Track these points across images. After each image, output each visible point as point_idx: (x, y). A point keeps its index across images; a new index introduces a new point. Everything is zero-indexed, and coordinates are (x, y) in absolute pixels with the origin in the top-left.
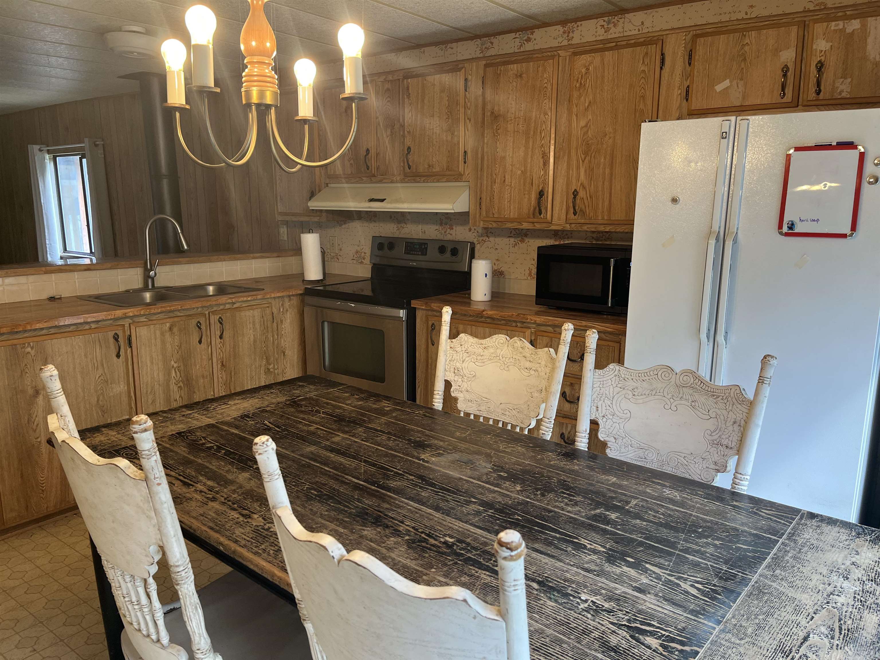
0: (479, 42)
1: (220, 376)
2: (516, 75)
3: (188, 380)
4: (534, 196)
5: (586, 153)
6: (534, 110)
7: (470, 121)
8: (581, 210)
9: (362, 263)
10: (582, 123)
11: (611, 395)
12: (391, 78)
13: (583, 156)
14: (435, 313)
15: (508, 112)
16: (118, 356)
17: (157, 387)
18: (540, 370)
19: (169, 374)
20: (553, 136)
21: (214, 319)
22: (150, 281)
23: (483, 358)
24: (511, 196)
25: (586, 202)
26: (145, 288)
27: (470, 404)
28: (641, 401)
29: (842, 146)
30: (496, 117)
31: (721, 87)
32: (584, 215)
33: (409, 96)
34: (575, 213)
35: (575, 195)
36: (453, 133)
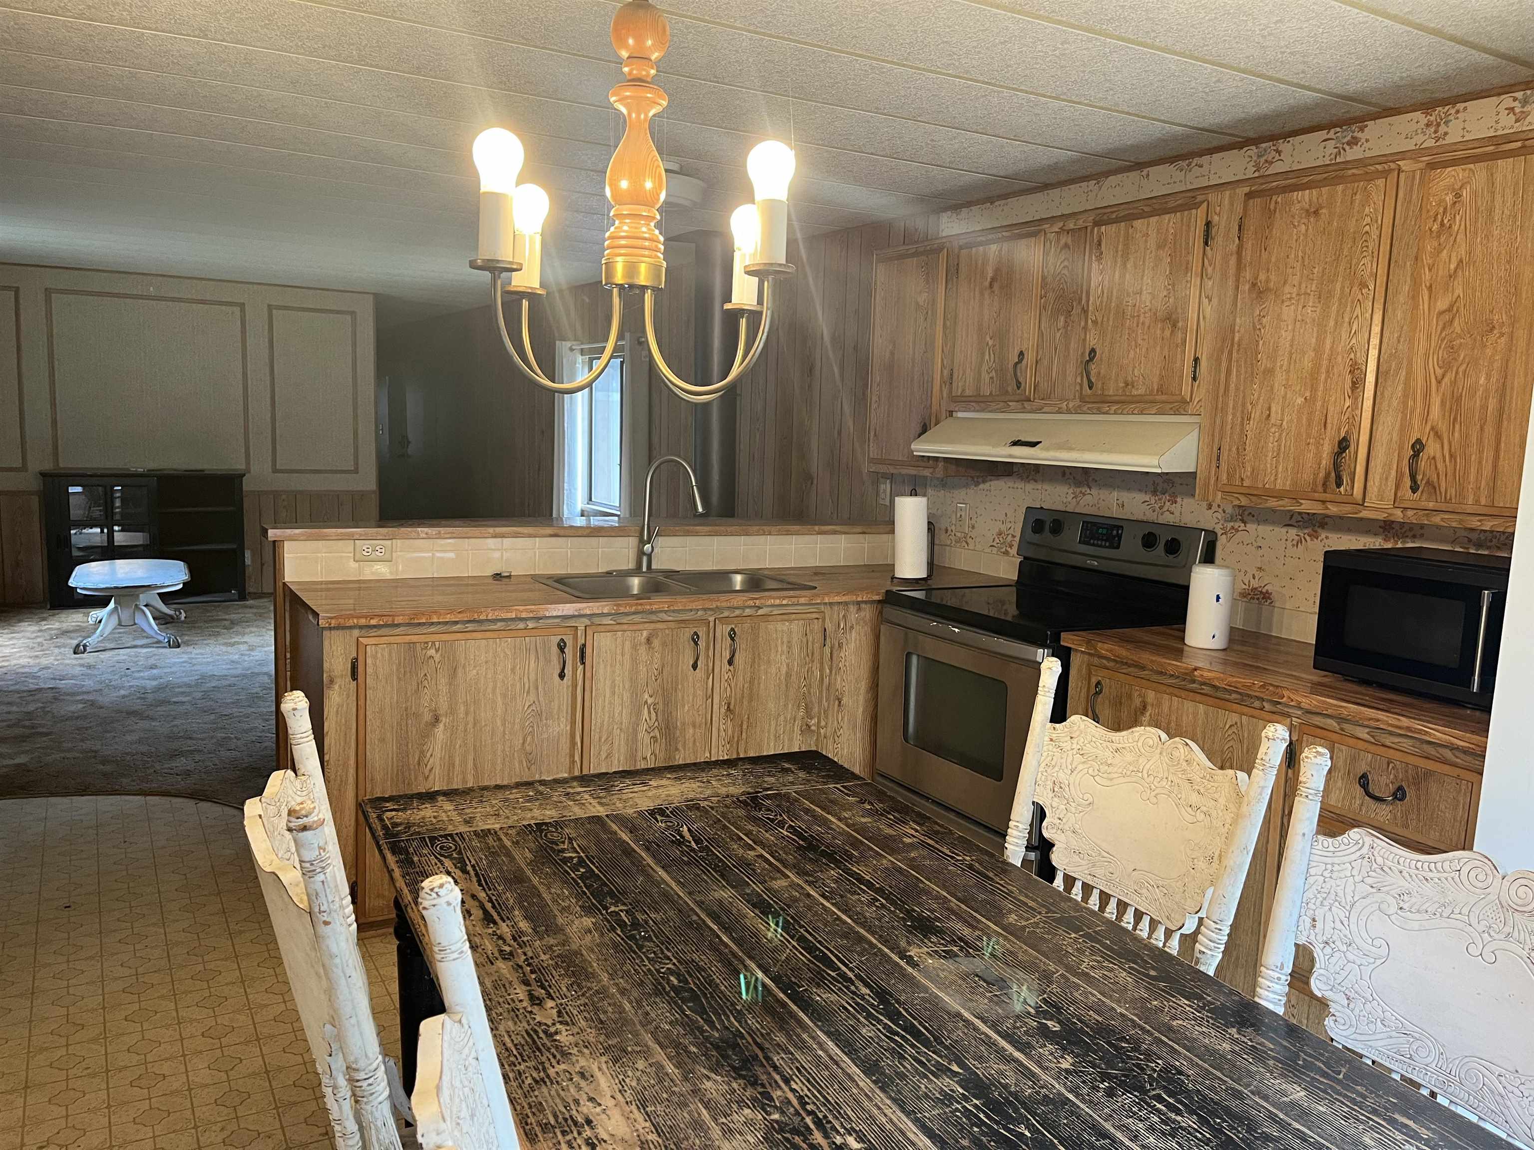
0: (1253, 151)
1: (722, 727)
2: (1307, 211)
3: (667, 727)
4: (1328, 449)
5: (1446, 366)
6: (1340, 279)
7: (1210, 301)
8: (1428, 483)
9: (1006, 553)
10: (1442, 304)
11: (1349, 898)
12: (1072, 226)
13: (1439, 372)
14: (1105, 661)
15: (1286, 282)
16: (562, 676)
17: (617, 732)
18: (1214, 814)
19: (639, 713)
20: (1376, 329)
21: (723, 630)
22: (645, 559)
23: (1110, 769)
24: (1280, 445)
25: (1440, 466)
26: (637, 571)
27: (1076, 858)
28: (1416, 925)
30: (1260, 293)
32: (1434, 493)
33: (1100, 256)
34: (1414, 487)
35: (1418, 452)
36: (1175, 324)
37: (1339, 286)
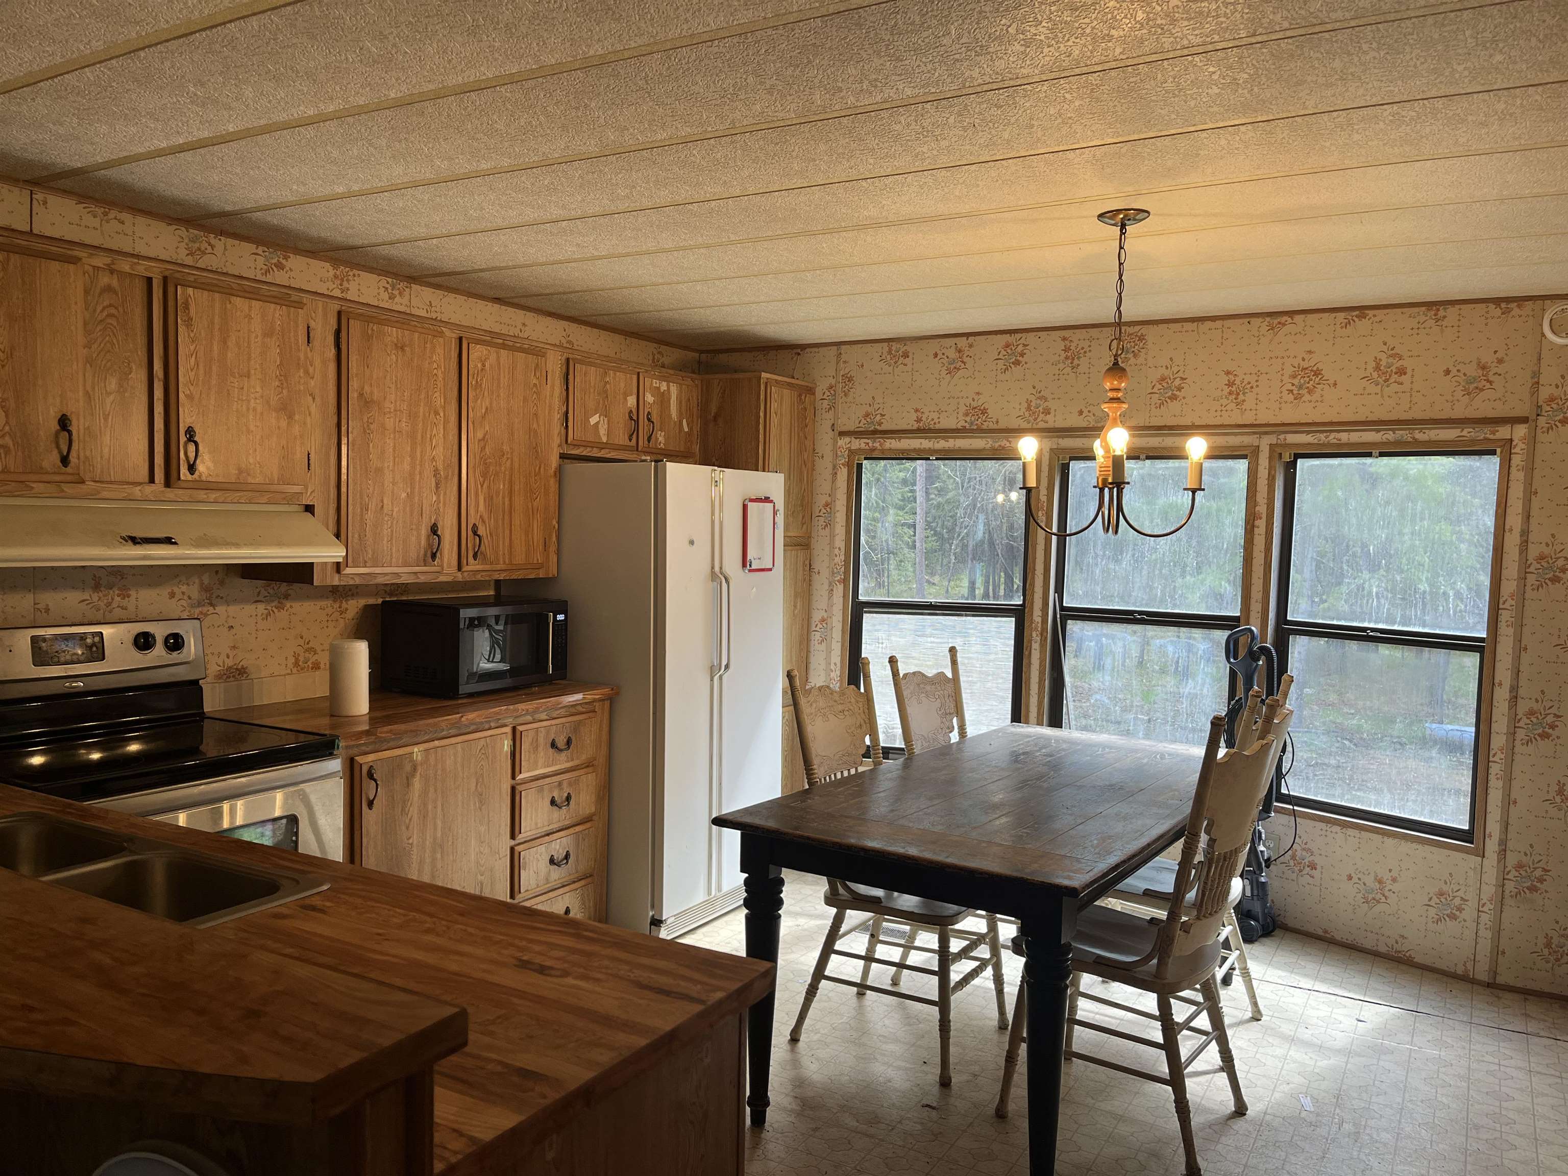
2: (396, 345)
4: (424, 531)
5: (484, 475)
6: (422, 404)
8: (481, 552)
10: (480, 435)
12: (127, 268)
13: (481, 479)
15: (385, 398)
25: (486, 540)
29: (767, 500)
30: (367, 403)
31: (594, 420)
32: (485, 560)
33: (189, 322)
34: (475, 556)
35: (475, 533)
36: (290, 417)
37: (421, 410)
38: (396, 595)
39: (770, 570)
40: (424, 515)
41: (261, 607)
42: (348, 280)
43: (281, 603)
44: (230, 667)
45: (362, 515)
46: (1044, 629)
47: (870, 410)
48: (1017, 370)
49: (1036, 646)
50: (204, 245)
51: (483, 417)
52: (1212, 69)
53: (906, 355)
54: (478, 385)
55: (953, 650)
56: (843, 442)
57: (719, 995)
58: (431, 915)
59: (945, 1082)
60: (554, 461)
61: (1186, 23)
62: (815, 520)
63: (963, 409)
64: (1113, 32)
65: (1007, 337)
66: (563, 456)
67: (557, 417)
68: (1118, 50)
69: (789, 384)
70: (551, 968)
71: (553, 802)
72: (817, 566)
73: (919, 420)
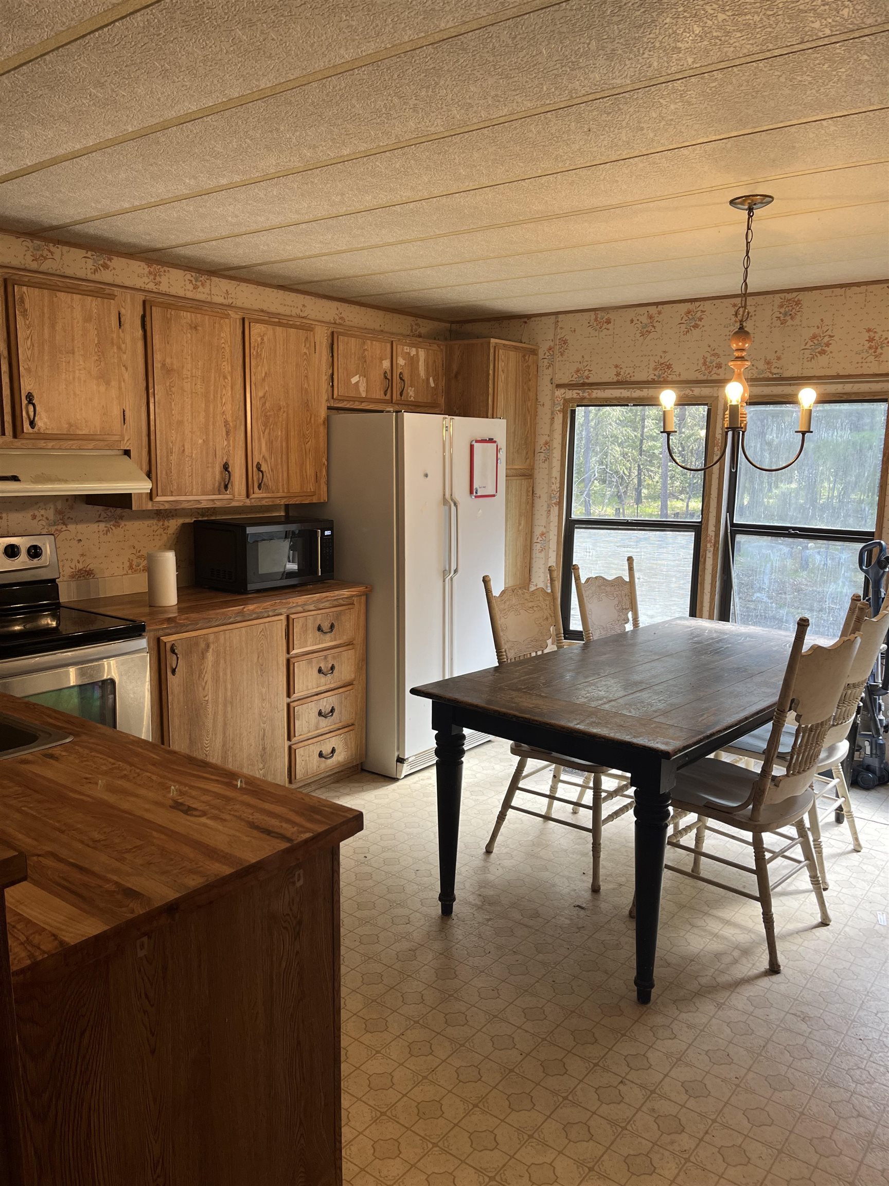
2: (190, 325)
4: (218, 469)
5: (265, 425)
6: (213, 371)
8: (265, 484)
10: (261, 394)
13: (263, 428)
25: (268, 475)
29: (491, 441)
30: (168, 371)
31: (354, 380)
32: (268, 489)
33: (25, 313)
34: (259, 487)
35: (259, 469)
36: (108, 383)
37: (213, 375)
38: (207, 516)
39: (494, 496)
40: (217, 456)
41: (102, 526)
42: (160, 276)
43: (117, 522)
44: (81, 570)
45: (167, 456)
46: (717, 542)
47: (580, 366)
48: (696, 332)
49: (709, 555)
50: (45, 253)
51: (263, 380)
52: (777, 73)
53: (608, 322)
54: (258, 355)
55: (630, 560)
56: (559, 393)
57: (308, 835)
58: (131, 765)
59: (595, 889)
60: (323, 413)
61: (739, 35)
62: (537, 455)
63: (652, 365)
64: (679, 44)
65: (688, 305)
66: (329, 408)
67: (325, 378)
68: (690, 60)
69: (516, 348)
70: (195, 809)
71: (320, 671)
72: (538, 492)
73: (618, 374)
